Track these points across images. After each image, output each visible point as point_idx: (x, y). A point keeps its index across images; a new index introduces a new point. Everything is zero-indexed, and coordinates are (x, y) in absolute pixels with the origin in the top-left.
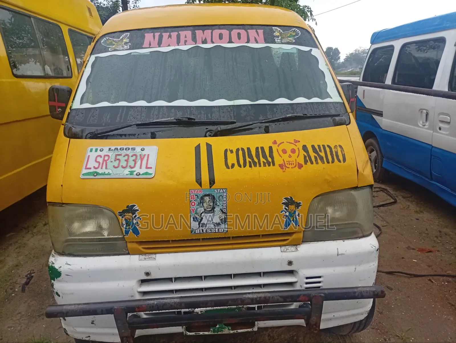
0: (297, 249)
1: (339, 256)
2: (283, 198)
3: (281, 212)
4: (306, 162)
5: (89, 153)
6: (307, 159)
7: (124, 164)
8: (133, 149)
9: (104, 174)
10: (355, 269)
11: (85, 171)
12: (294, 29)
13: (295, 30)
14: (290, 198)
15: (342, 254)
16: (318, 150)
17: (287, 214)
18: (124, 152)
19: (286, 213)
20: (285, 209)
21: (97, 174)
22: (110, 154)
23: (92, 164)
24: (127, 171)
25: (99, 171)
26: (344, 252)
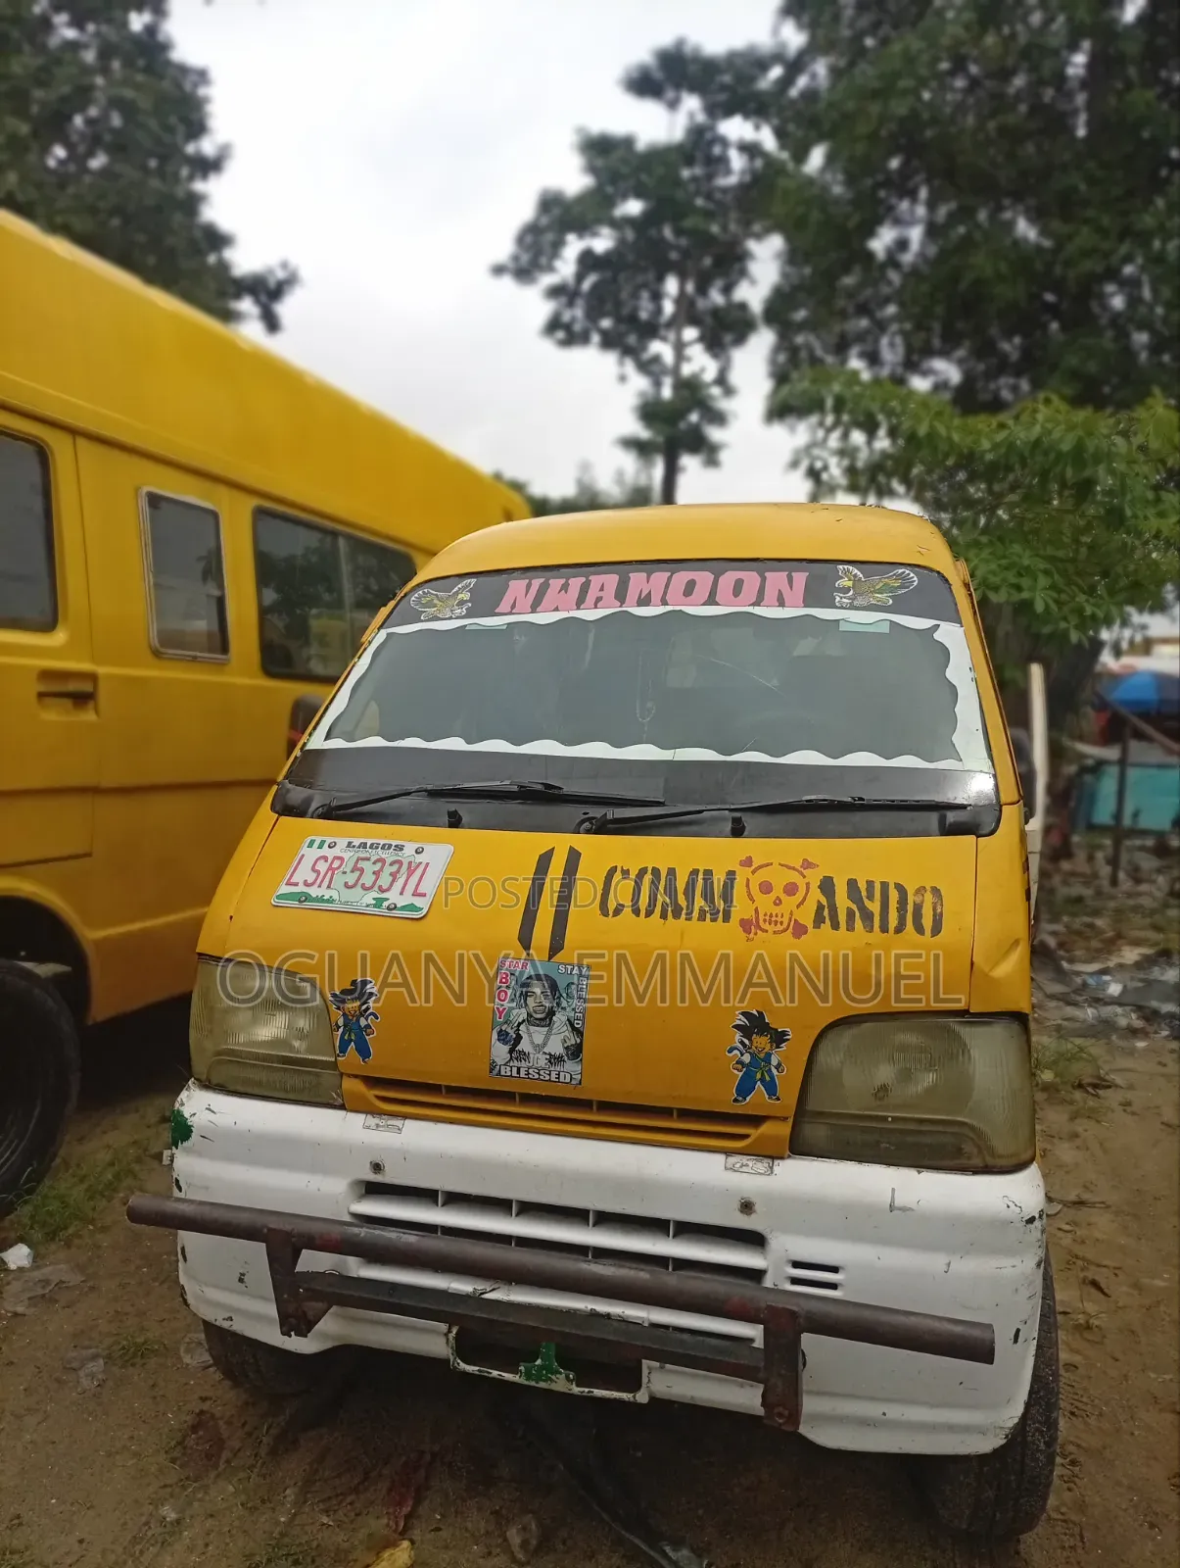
0: (771, 1168)
1: (895, 1212)
2: (737, 1013)
3: (729, 1052)
4: (819, 920)
5: (305, 850)
6: (825, 915)
7: (368, 879)
8: (400, 848)
9: (320, 899)
10: (949, 1265)
11: (284, 889)
12: (901, 571)
13: (904, 572)
14: (756, 1013)
15: (904, 1209)
16: (864, 894)
17: (747, 1058)
18: (375, 855)
19: (742, 1055)
20: (742, 1043)
21: (307, 898)
22: (346, 855)
23: (304, 873)
24: (369, 898)
25: (314, 892)
26: (914, 1206)
